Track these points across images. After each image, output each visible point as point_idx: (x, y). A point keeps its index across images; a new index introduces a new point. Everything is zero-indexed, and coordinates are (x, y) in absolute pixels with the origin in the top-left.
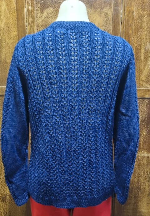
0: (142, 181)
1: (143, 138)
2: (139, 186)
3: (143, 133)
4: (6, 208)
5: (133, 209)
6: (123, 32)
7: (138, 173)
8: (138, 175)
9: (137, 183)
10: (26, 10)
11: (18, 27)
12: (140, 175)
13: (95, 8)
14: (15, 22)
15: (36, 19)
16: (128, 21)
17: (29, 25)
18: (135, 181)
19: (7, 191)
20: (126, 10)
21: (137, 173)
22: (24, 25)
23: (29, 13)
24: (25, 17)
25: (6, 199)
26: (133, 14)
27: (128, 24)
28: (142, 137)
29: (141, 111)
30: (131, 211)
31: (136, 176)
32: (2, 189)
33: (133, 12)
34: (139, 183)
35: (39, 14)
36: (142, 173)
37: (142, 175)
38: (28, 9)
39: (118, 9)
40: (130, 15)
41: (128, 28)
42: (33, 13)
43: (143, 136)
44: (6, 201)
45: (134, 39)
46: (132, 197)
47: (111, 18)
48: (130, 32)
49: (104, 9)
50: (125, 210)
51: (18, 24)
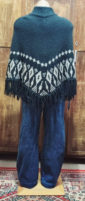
2: (83, 101)
4: (9, 113)
5: (79, 115)
6: (75, 16)
10: (26, 3)
11: (22, 12)
13: (62, 3)
14: (21, 9)
15: (31, 8)
16: (78, 10)
17: (27, 11)
19: (10, 103)
20: (77, 5)
21: (82, 94)
22: (25, 10)
23: (28, 4)
24: (26, 6)
25: (9, 108)
26: (80, 7)
27: (78, 12)
29: (84, 59)
30: (78, 116)
32: (7, 102)
33: (80, 6)
35: (33, 5)
38: (28, 2)
39: (73, 4)
40: (79, 7)
41: (78, 14)
42: (30, 4)
44: (9, 109)
45: (80, 20)
46: (79, 108)
47: (69, 8)
48: (79, 16)
49: (66, 4)
50: (75, 116)
51: (22, 10)
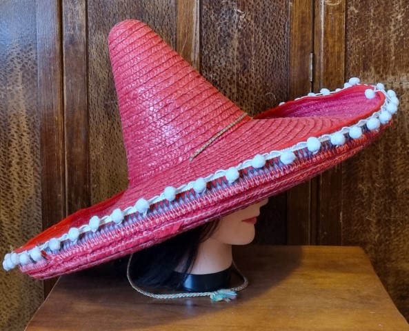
0: (399, 170)
1: (395, 32)
3: (394, 15)
7: (386, 144)
8: (385, 149)
9: (383, 177)
12: (390, 148)
18: (377, 170)
28: (392, 28)
31: (378, 153)
34: (389, 176)
36: (399, 143)
37: (397, 148)
43: (395, 26)
